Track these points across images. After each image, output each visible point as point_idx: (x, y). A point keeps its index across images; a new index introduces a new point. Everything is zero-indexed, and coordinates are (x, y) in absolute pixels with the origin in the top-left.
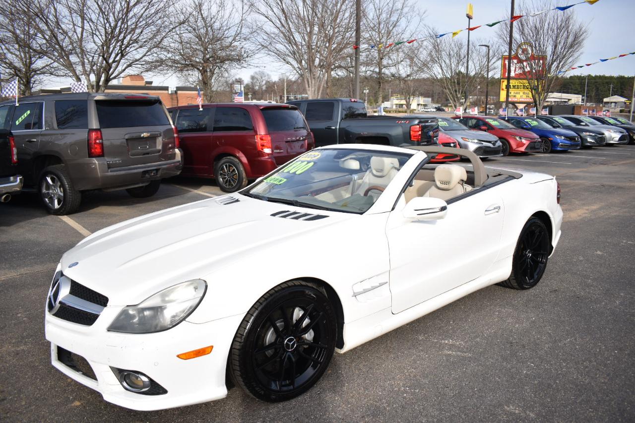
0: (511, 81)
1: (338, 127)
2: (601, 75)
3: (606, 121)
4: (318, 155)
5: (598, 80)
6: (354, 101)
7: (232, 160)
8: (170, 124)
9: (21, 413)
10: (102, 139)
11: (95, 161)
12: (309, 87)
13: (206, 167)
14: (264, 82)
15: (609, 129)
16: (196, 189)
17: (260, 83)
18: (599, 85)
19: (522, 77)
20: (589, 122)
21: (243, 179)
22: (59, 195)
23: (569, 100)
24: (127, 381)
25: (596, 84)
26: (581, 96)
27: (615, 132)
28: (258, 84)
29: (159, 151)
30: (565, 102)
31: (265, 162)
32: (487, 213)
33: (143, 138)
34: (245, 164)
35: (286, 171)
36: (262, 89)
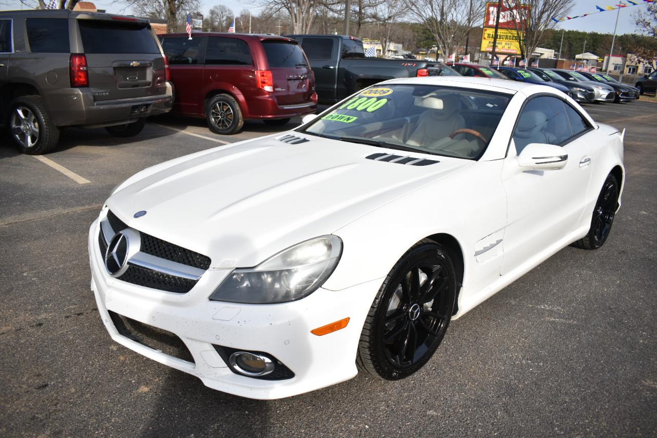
0: (499, 31)
1: (337, 67)
2: (574, 30)
3: (593, 77)
4: (389, 91)
5: (571, 35)
6: (354, 40)
7: (228, 97)
8: (160, 53)
9: (75, 404)
10: (86, 65)
11: (79, 91)
12: (296, 22)
13: (196, 105)
14: (225, 18)
15: (597, 86)
16: (183, 129)
17: (220, 19)
18: (572, 40)
19: (505, 26)
20: (577, 78)
21: (239, 120)
22: (33, 130)
23: (542, 54)
24: (240, 364)
25: (569, 39)
26: (554, 51)
27: (603, 89)
28: (218, 20)
29: (149, 84)
30: (538, 56)
31: (265, 101)
32: (581, 165)
33: (132, 67)
34: (242, 102)
35: (350, 108)
36: (222, 25)
